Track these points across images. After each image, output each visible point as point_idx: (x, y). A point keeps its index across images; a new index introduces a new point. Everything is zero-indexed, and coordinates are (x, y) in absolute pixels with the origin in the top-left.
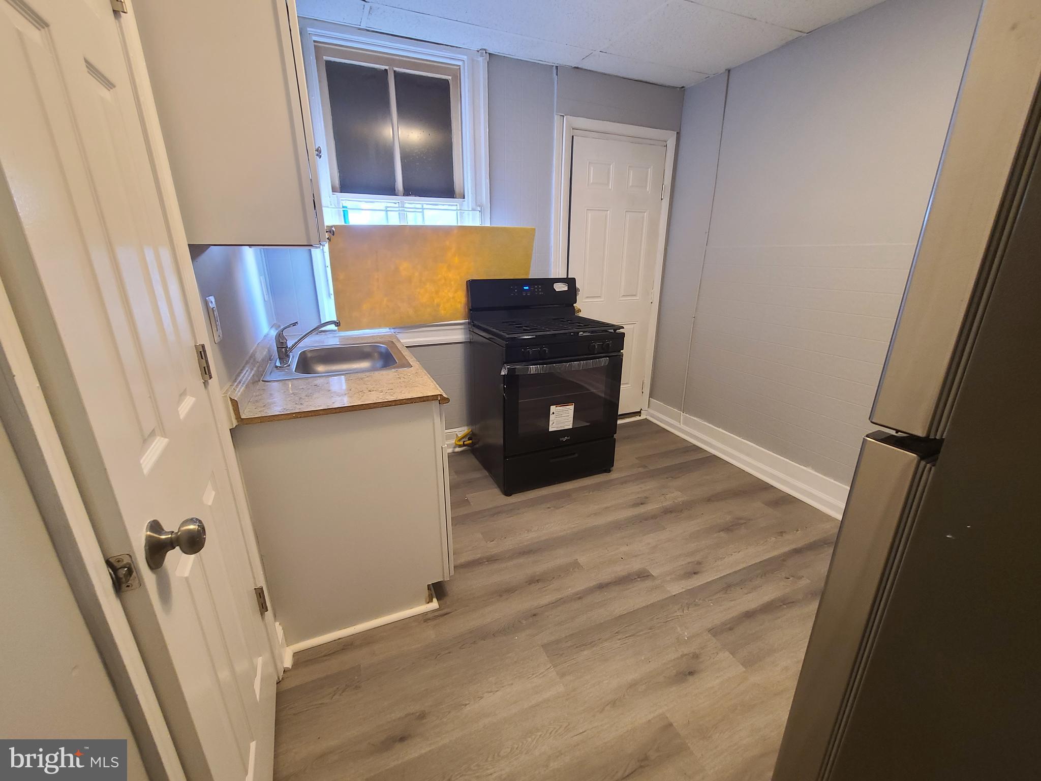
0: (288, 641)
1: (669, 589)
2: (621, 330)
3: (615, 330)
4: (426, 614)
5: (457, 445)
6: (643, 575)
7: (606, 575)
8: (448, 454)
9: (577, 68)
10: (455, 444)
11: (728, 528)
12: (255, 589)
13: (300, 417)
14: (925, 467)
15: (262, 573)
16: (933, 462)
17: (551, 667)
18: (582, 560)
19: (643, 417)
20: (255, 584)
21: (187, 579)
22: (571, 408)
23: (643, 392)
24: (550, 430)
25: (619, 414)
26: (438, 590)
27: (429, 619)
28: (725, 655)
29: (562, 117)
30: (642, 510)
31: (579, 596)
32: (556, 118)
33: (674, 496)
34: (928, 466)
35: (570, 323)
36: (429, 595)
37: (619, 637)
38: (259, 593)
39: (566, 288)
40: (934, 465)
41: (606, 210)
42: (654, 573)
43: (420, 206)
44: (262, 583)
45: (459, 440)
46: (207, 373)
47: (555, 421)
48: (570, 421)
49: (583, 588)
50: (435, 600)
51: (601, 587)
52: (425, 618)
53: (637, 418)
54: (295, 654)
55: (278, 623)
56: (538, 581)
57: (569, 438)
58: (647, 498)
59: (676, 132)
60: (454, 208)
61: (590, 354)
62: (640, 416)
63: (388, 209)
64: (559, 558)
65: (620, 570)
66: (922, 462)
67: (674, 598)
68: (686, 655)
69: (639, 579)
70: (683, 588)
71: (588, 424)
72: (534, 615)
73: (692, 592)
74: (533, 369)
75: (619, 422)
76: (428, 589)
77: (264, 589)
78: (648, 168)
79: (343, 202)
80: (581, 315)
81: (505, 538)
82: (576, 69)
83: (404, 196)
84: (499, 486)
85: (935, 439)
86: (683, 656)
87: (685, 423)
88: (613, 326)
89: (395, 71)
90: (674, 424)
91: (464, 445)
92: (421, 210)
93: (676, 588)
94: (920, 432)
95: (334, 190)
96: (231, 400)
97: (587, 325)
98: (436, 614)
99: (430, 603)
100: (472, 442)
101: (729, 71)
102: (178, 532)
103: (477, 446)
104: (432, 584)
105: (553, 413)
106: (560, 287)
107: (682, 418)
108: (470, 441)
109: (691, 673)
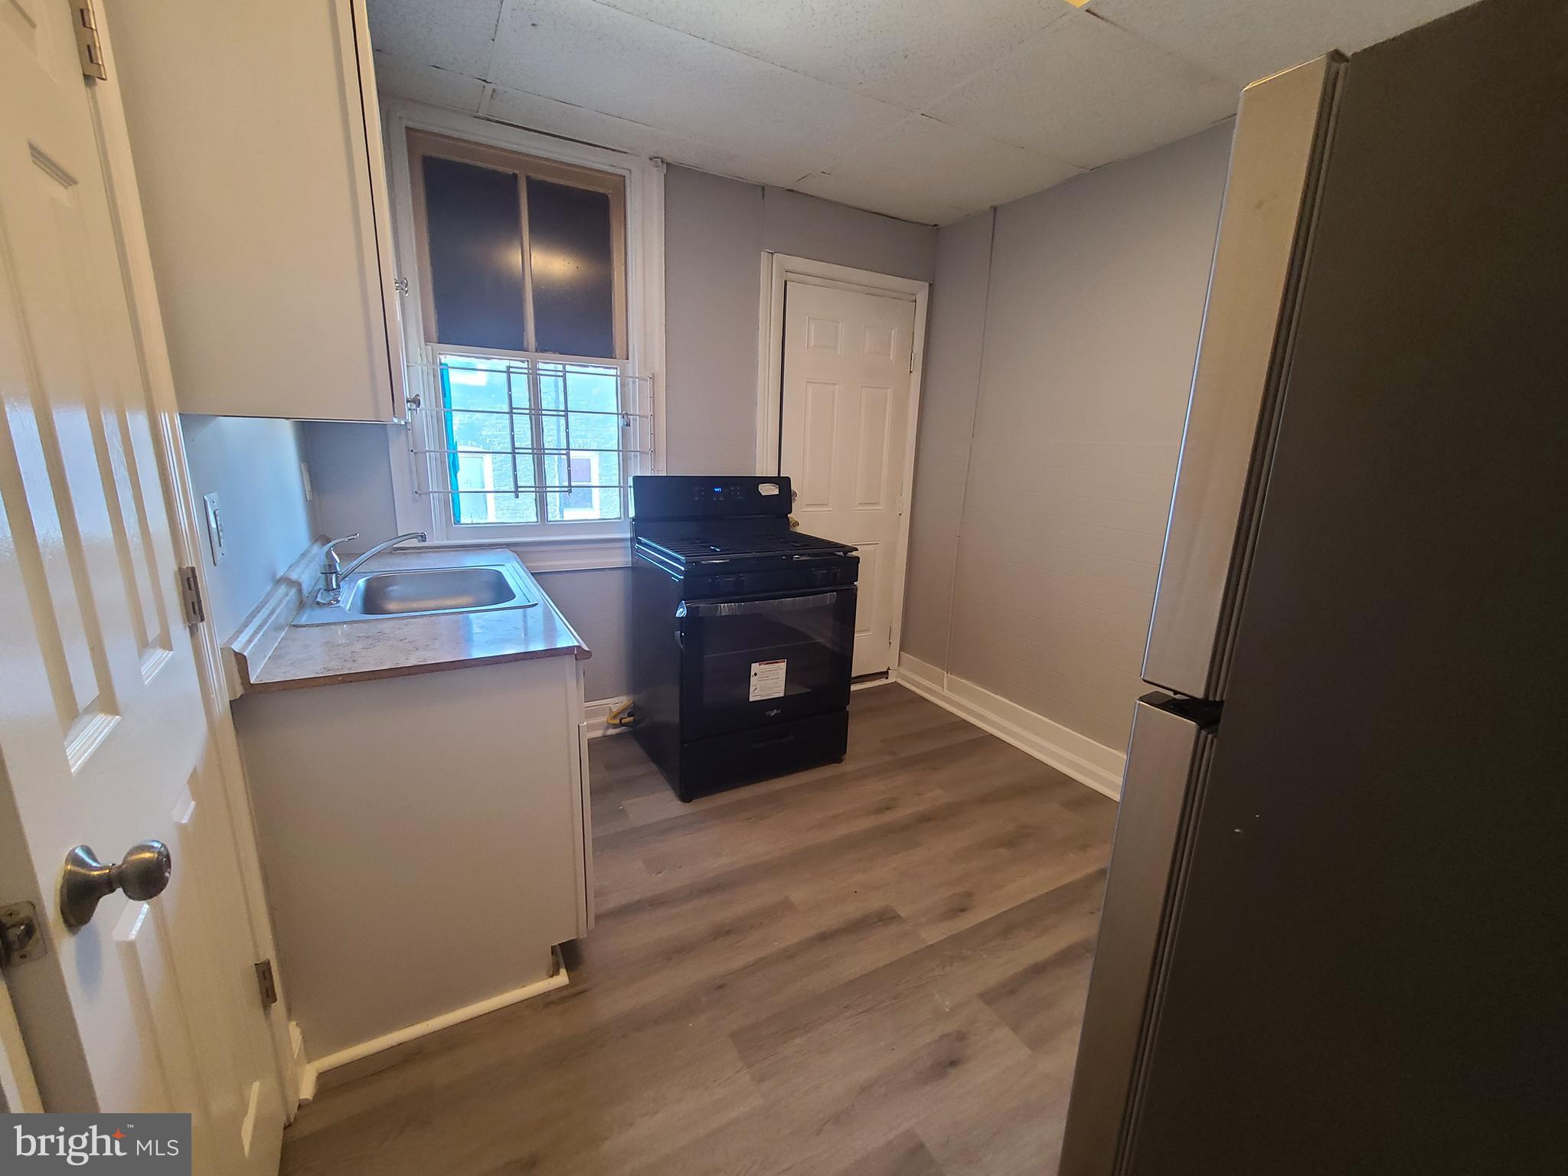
0: (311, 1053)
1: (922, 936)
2: (854, 553)
3: (845, 553)
4: (548, 995)
5: (611, 724)
6: (886, 917)
7: (830, 919)
8: (588, 740)
9: (792, 191)
10: (606, 724)
11: (1011, 842)
12: (256, 964)
13: (351, 682)
14: (1206, 738)
15: (271, 937)
16: (1214, 732)
17: (743, 1067)
18: (798, 895)
19: (891, 680)
20: (257, 954)
21: (131, 945)
22: (781, 667)
23: (890, 643)
24: (750, 700)
25: (853, 676)
26: (568, 955)
27: (552, 1003)
28: (1004, 1033)
29: (770, 255)
30: (888, 817)
31: (789, 955)
32: (764, 255)
33: (935, 795)
34: (1210, 736)
35: (781, 542)
36: (553, 964)
37: (848, 1014)
38: (263, 971)
39: (776, 492)
40: (1215, 737)
41: (833, 384)
42: (903, 913)
43: (560, 368)
44: (269, 953)
45: (615, 717)
46: (197, 612)
47: (758, 687)
48: (781, 686)
49: (796, 940)
50: (563, 971)
51: (823, 938)
52: (545, 1000)
53: (883, 682)
54: (322, 1076)
55: (294, 1023)
56: (728, 932)
57: (779, 711)
58: (894, 799)
59: (928, 284)
60: (613, 372)
61: (808, 587)
62: (887, 678)
63: (511, 370)
64: (763, 895)
65: (852, 910)
66: (1202, 731)
67: (932, 950)
68: (947, 1035)
69: (880, 923)
70: (943, 933)
71: (808, 690)
72: (721, 987)
73: (956, 939)
74: (725, 608)
75: (853, 688)
76: (552, 954)
77: (271, 963)
78: (892, 329)
79: (442, 357)
80: (799, 530)
81: (680, 867)
82: (790, 193)
83: (536, 352)
84: (673, 788)
85: (1215, 700)
86: (942, 1037)
87: (950, 689)
88: (843, 546)
89: (528, 178)
90: (934, 689)
91: (621, 724)
92: (561, 374)
93: (933, 935)
94: (1199, 693)
95: (427, 340)
96: (235, 655)
97: (807, 545)
98: (565, 993)
99: (555, 977)
100: (634, 719)
101: (995, 208)
102: (123, 864)
103: (642, 725)
104: (560, 944)
105: (756, 674)
106: (768, 490)
107: (945, 680)
108: (631, 719)
109: (953, 1063)
